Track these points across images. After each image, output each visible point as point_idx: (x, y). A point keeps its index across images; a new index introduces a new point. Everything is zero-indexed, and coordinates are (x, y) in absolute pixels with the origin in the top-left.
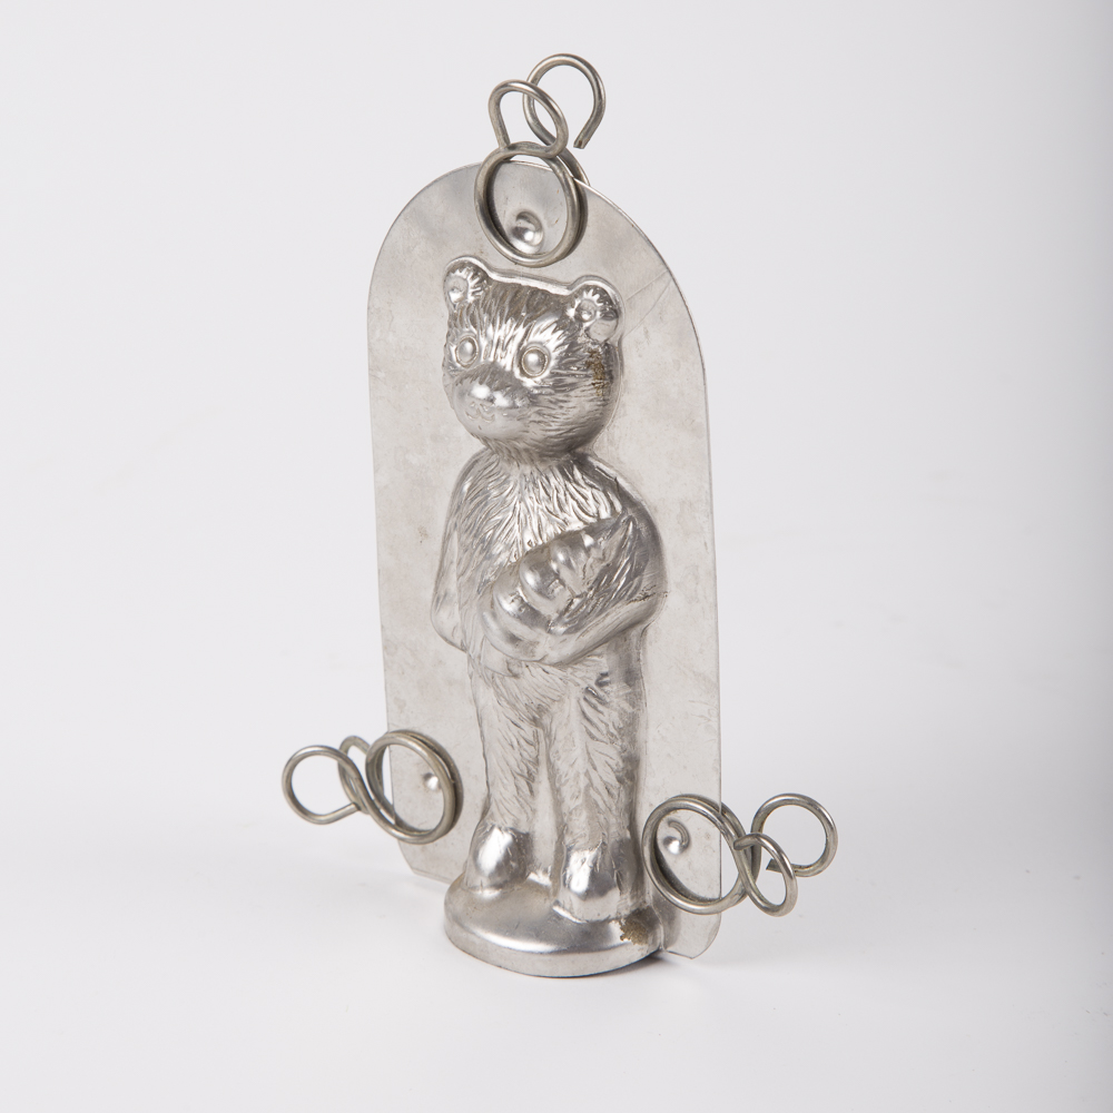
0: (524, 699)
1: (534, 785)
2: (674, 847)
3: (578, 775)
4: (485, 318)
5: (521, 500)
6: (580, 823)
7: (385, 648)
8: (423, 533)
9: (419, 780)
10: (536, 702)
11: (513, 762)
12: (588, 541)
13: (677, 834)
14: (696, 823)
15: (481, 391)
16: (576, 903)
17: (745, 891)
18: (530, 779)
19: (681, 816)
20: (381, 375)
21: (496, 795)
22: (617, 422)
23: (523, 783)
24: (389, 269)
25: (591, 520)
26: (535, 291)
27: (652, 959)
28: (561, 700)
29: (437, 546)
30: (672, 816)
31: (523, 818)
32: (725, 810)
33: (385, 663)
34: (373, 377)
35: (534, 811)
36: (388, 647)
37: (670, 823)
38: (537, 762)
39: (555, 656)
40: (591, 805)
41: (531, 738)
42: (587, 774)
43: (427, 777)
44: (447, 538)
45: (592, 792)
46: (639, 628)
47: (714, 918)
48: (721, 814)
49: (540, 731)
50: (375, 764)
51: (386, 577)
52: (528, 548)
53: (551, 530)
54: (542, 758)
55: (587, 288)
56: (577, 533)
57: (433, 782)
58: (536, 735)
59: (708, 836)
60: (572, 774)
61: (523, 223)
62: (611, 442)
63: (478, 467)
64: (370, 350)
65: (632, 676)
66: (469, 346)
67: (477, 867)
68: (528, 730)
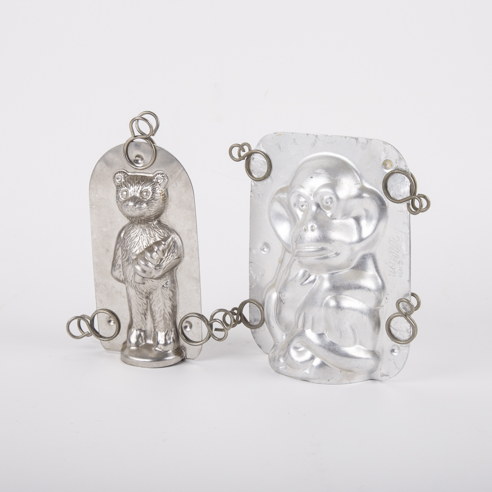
0: (145, 291)
1: (146, 317)
2: (188, 329)
3: (161, 310)
4: (129, 185)
5: (142, 235)
6: (161, 325)
7: (96, 286)
8: (108, 251)
9: (106, 323)
10: (149, 291)
11: (140, 310)
12: (163, 243)
13: (188, 325)
14: (194, 320)
15: (131, 204)
16: (162, 347)
17: (211, 335)
18: (145, 315)
19: (190, 319)
20: (94, 207)
21: (135, 320)
22: (167, 210)
23: (143, 316)
24: (95, 176)
25: (162, 238)
26: (142, 176)
27: (183, 360)
28: (156, 290)
29: (112, 254)
30: (187, 320)
31: (143, 326)
32: (203, 316)
33: (96, 290)
34: (91, 207)
35: (146, 324)
36: (96, 285)
37: (187, 322)
38: (147, 309)
39: (157, 275)
40: (165, 319)
41: (146, 303)
42: (164, 310)
43: (110, 321)
44: (116, 250)
45: (165, 315)
46: (176, 268)
47: (200, 346)
48: (201, 317)
49: (148, 301)
50: (92, 320)
51: (96, 265)
52: (145, 247)
53: (152, 242)
54: (149, 308)
55: (158, 174)
56: (159, 241)
57: (112, 323)
58: (147, 301)
59: (198, 323)
60: (159, 310)
61: (137, 158)
62: (166, 216)
63: (125, 229)
64: (90, 200)
65: (174, 282)
66: (125, 193)
67: (130, 342)
68: (145, 300)
